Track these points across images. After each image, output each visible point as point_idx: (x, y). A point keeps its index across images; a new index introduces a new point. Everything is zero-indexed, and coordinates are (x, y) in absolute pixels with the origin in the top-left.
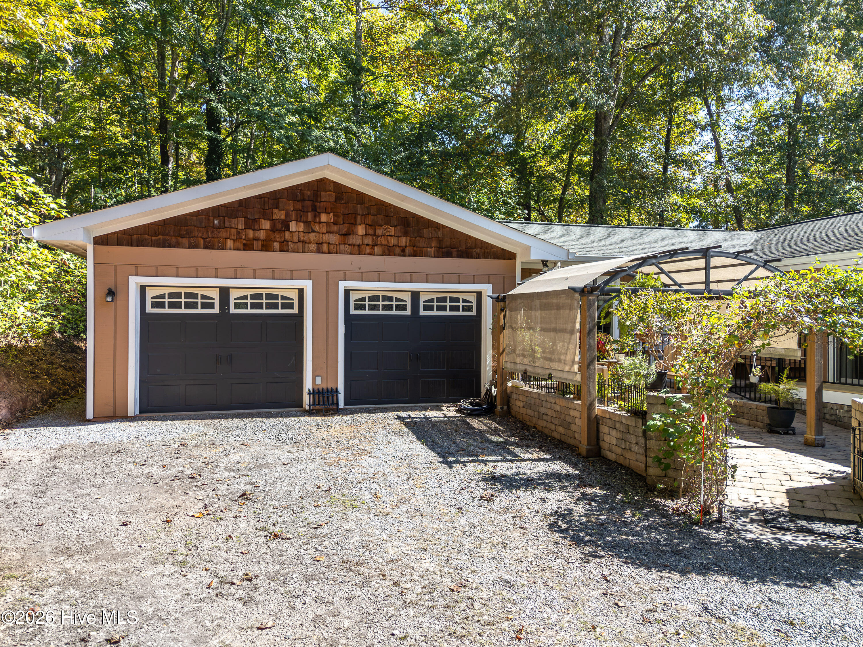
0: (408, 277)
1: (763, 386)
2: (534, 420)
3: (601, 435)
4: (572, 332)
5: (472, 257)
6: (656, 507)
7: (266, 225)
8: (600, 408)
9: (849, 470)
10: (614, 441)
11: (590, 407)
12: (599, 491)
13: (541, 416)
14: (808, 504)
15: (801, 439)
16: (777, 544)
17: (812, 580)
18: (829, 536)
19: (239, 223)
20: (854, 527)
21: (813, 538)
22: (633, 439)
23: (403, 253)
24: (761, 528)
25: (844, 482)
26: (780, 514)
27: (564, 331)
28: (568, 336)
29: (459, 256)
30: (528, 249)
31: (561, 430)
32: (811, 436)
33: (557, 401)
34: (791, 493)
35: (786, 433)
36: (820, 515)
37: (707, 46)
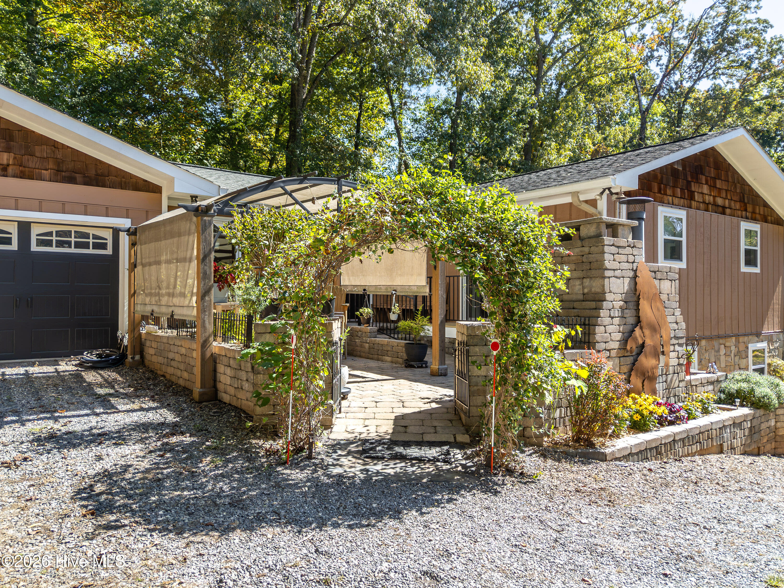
0: (13, 202)
1: (402, 324)
2: (164, 368)
3: (218, 375)
5: (104, 186)
6: (249, 450)
9: (451, 392)
10: (228, 381)
12: (188, 439)
13: (169, 362)
14: (411, 429)
15: (429, 371)
16: (362, 476)
18: (420, 460)
20: (446, 448)
21: (403, 464)
22: (243, 375)
23: (4, 173)
24: (354, 460)
25: (449, 405)
26: (380, 442)
27: (184, 260)
28: (187, 265)
29: (86, 183)
30: (172, 181)
31: (186, 375)
32: (435, 366)
34: (398, 419)
36: (419, 439)
37: (380, 32)
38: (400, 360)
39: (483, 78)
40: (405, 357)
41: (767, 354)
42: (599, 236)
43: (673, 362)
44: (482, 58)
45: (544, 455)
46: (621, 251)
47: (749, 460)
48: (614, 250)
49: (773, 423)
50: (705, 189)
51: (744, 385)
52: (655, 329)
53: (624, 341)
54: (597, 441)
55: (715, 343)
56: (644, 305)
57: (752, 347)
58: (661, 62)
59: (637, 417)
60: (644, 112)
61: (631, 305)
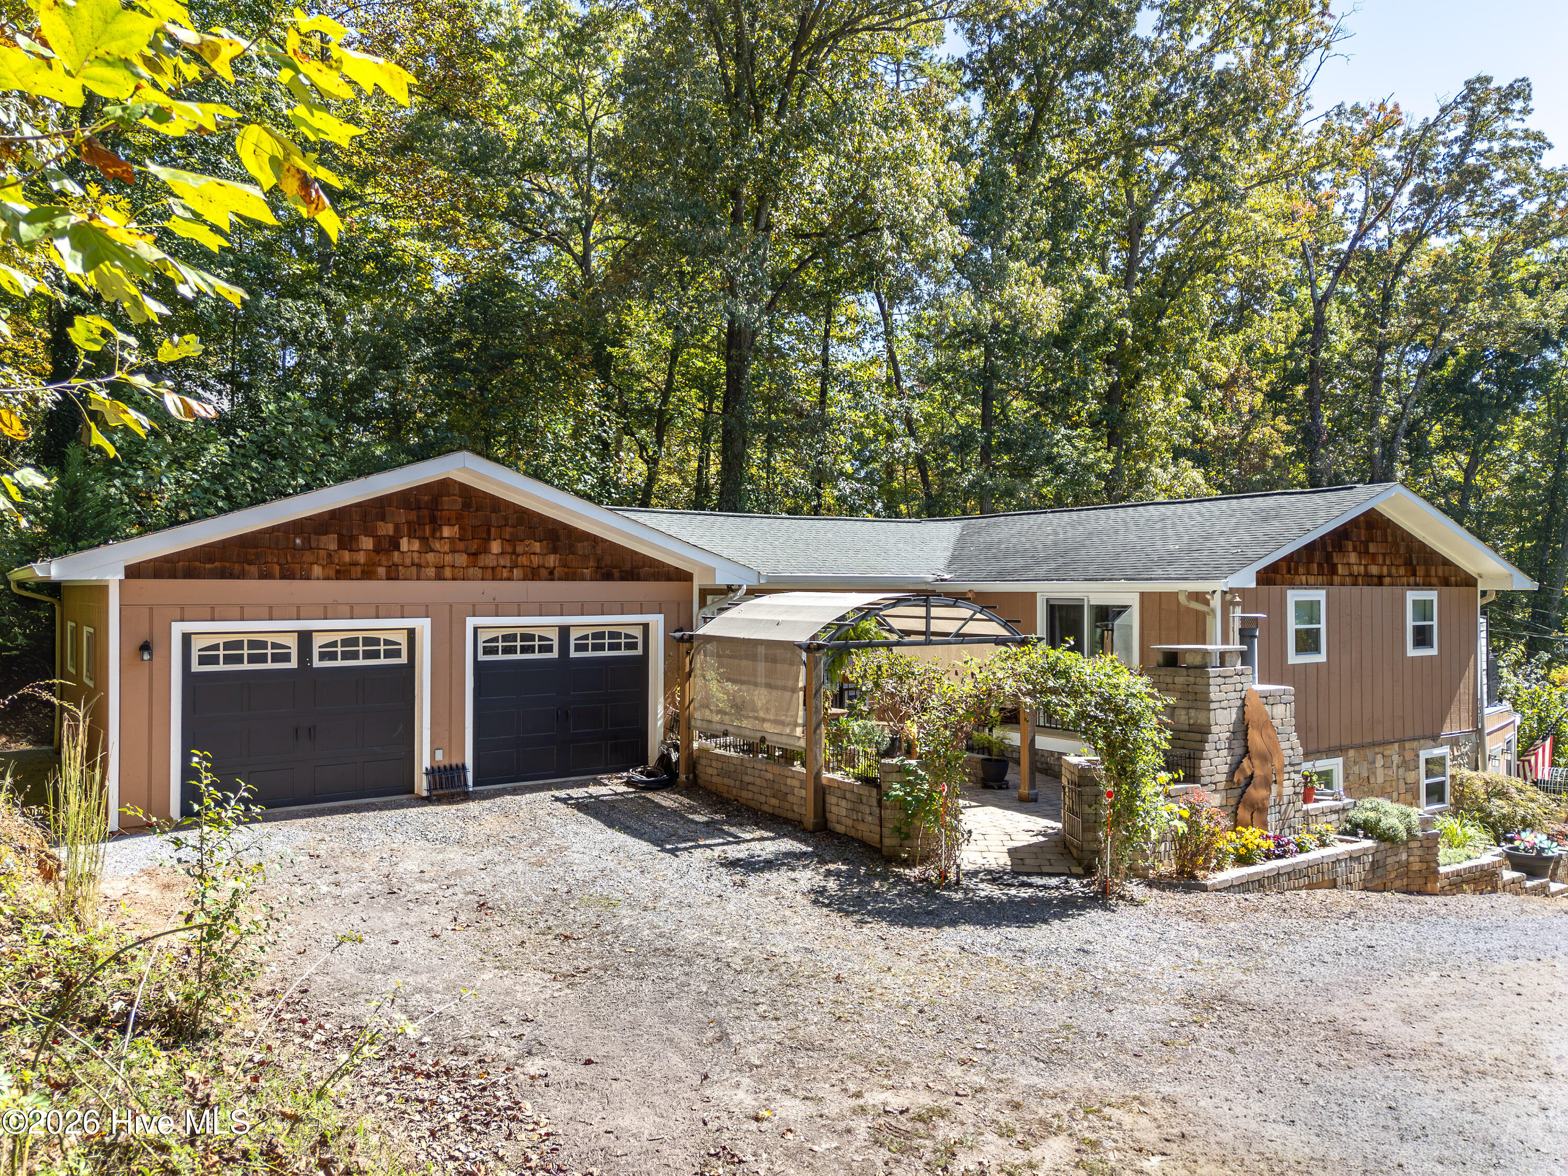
0: (558, 607)
1: (979, 736)
2: (734, 792)
3: (829, 806)
4: (794, 690)
5: (638, 579)
6: (899, 877)
7: (367, 543)
8: (826, 775)
9: (1059, 825)
10: (844, 813)
11: (818, 775)
12: (842, 866)
13: (744, 786)
14: (1027, 861)
15: (1015, 795)
16: (1005, 898)
18: (1045, 887)
19: (330, 542)
20: (1064, 878)
21: (1032, 890)
22: (866, 810)
23: (551, 577)
24: (990, 886)
25: (1056, 838)
26: (1004, 872)
27: (784, 688)
28: (787, 694)
29: (623, 579)
30: (713, 570)
31: (774, 801)
32: (1024, 790)
33: (769, 768)
34: (1012, 852)
35: (1000, 788)
36: (1037, 870)
38: (974, 779)
41: (1448, 763)
42: (1203, 666)
43: (1288, 789)
45: (1150, 884)
46: (1228, 681)
47: (1363, 894)
48: (1220, 681)
49: (1404, 857)
51: (1372, 815)
52: (1265, 758)
53: (1231, 774)
54: (1199, 873)
55: (1369, 753)
56: (1253, 735)
57: (1424, 755)
59: (1243, 851)
60: (1320, 302)
61: (1240, 735)
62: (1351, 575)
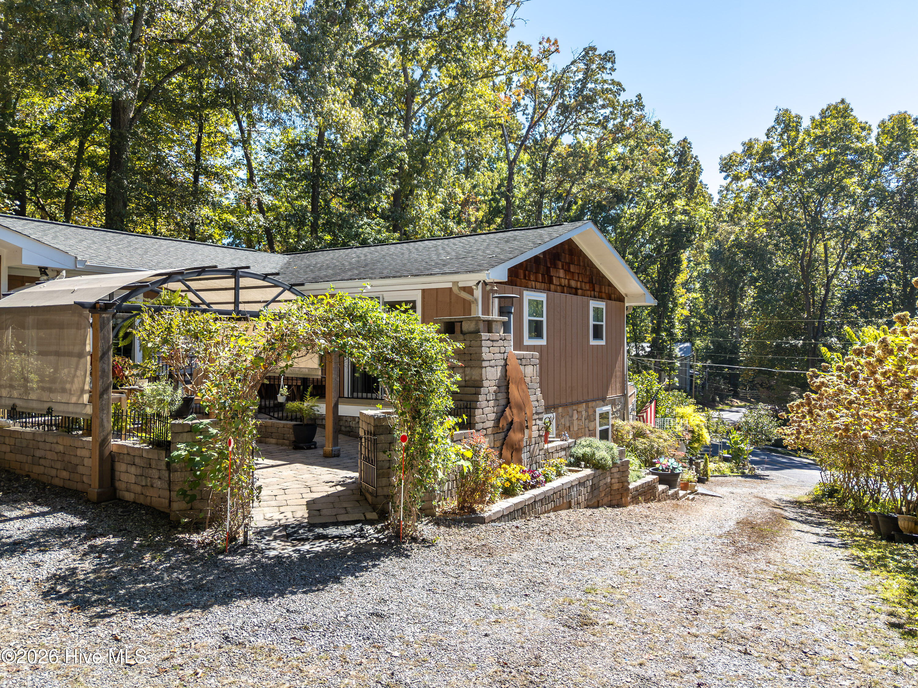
1: (291, 405)
2: (27, 467)
3: (117, 474)
4: (81, 355)
6: (180, 544)
8: (115, 442)
9: (357, 475)
10: (133, 479)
11: (104, 442)
12: (112, 540)
13: (36, 460)
14: (324, 512)
15: (321, 452)
16: (296, 555)
17: (325, 582)
18: (340, 538)
20: (359, 525)
21: (327, 542)
22: (155, 473)
24: (283, 543)
25: (353, 487)
26: (300, 526)
27: (70, 354)
28: (74, 360)
30: (18, 251)
31: (65, 474)
32: (329, 448)
33: (60, 440)
34: (310, 504)
35: (309, 448)
36: (333, 520)
37: (236, 60)
38: (287, 442)
39: (353, 124)
40: (292, 437)
41: (611, 416)
42: (477, 332)
43: (535, 434)
44: (351, 101)
45: (438, 522)
46: (495, 344)
47: (589, 512)
48: (489, 343)
49: (609, 480)
50: (562, 273)
51: (588, 450)
52: (521, 408)
53: (497, 420)
54: (476, 507)
55: (569, 409)
56: (513, 388)
57: (599, 411)
58: (526, 112)
59: (507, 484)
60: (511, 162)
61: (503, 389)
62: (560, 285)
